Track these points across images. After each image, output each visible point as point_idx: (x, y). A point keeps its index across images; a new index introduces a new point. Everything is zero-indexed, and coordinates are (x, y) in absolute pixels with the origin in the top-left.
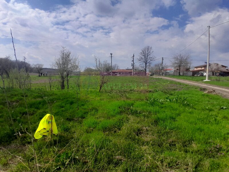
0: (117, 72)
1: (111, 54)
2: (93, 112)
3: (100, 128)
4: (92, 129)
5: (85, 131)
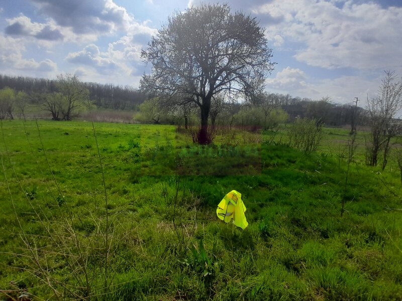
2: (359, 237)
3: (314, 277)
4: (302, 265)
5: (285, 259)
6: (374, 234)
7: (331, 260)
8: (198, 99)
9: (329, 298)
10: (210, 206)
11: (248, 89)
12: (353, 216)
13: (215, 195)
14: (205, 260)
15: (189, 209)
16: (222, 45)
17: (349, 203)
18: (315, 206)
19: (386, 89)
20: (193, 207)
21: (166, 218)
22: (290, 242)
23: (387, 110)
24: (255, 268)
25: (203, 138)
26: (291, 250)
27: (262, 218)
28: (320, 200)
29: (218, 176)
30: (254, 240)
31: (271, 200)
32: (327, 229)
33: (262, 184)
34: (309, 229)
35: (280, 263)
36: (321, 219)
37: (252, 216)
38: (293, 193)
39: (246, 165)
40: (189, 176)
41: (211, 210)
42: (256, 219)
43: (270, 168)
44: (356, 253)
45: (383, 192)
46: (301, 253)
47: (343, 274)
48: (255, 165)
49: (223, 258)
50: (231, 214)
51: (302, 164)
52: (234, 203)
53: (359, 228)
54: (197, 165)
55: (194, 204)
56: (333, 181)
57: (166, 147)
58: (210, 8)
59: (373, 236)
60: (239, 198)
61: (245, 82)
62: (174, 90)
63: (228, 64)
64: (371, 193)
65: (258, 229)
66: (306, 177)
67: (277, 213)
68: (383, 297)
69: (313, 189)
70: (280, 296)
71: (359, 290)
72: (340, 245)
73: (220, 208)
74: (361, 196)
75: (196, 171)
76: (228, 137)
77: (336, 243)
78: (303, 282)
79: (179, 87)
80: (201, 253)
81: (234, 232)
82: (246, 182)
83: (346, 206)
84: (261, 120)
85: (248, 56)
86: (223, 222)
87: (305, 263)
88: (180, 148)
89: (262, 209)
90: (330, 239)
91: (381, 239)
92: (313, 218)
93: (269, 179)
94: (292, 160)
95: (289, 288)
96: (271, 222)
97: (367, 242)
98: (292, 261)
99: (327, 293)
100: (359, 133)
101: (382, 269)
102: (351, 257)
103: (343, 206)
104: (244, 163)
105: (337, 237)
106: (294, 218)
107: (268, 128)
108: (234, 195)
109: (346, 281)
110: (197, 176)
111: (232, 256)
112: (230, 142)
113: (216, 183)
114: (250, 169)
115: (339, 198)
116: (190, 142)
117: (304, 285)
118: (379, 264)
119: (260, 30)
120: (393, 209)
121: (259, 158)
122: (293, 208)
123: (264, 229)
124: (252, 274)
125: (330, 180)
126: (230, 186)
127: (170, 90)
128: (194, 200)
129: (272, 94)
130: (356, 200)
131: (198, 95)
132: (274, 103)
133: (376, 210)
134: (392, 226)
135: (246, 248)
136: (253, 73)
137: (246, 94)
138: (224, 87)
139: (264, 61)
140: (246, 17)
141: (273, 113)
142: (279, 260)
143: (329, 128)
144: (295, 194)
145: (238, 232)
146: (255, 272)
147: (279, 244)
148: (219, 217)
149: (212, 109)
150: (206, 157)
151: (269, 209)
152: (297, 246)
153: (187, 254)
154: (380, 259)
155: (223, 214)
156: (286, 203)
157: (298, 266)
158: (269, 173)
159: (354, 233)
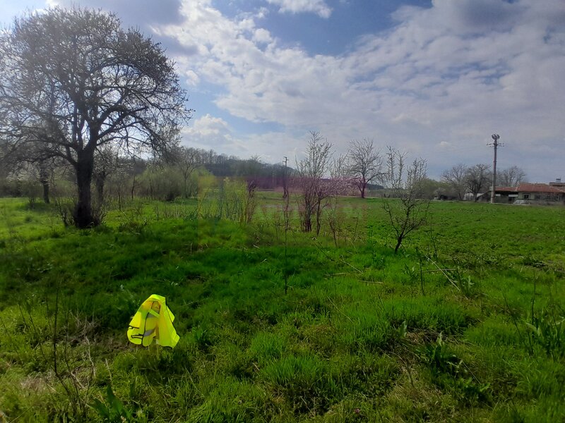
0: (516, 193)
1: (496, 138)
2: (306, 312)
3: (269, 375)
4: (255, 367)
5: (233, 367)
6: (319, 306)
7: (283, 348)
8: (68, 151)
9: (289, 395)
10: (113, 328)
11: (156, 141)
12: (297, 291)
13: (120, 309)
14: (121, 413)
15: (75, 344)
16: (109, 72)
17: (291, 278)
18: (259, 290)
19: (313, 150)
20: (82, 338)
21: (35, 369)
22: (236, 343)
23: (315, 173)
24: (198, 395)
25: (84, 217)
26: (239, 353)
27: (197, 324)
28: (263, 281)
29: (120, 278)
30: (191, 358)
31: (206, 294)
32: (274, 313)
33: (192, 276)
34: (255, 320)
35: (229, 375)
36: (267, 303)
37: (183, 325)
38: (231, 279)
39: (164, 253)
40: (65, 288)
41: (116, 334)
42: (189, 327)
43: (200, 251)
44: (306, 332)
45: (321, 258)
46: (251, 352)
47: (298, 360)
48: (178, 249)
49: (148, 399)
50: (153, 331)
51: (238, 240)
52: (156, 314)
53: (305, 302)
54: (79, 266)
55: (83, 333)
56: (273, 255)
57: (10, 240)
58: (88, 15)
59: (318, 308)
60: (162, 305)
61: (151, 131)
62: (20, 136)
63: (120, 101)
64: (310, 262)
65: (194, 340)
66: (244, 255)
67: (216, 311)
68: (344, 373)
69: (253, 269)
70: (235, 417)
71: (317, 373)
72: (290, 327)
73: (133, 328)
74: (302, 267)
75: (78, 277)
76: (130, 213)
77: (285, 327)
78: (258, 387)
79: (29, 131)
80: (113, 406)
81: (161, 357)
82: (169, 278)
83: (288, 281)
84: (179, 184)
85: (152, 94)
86: (141, 346)
87: (256, 363)
88: (40, 238)
89: (196, 311)
90: (279, 324)
91: (327, 309)
92: (258, 304)
93: (200, 267)
94: (226, 236)
95: (243, 402)
96: (210, 325)
97: (314, 316)
98: (242, 366)
99: (286, 389)
100: (292, 196)
101: (334, 342)
102: (302, 338)
103: (286, 283)
104: (161, 250)
105: (285, 319)
106: (237, 311)
107: (190, 195)
108: (154, 302)
109: (302, 367)
110: (81, 285)
111: (163, 392)
112: (135, 220)
113: (118, 289)
114: (173, 256)
115: (281, 274)
116: (59, 227)
117: (260, 391)
118: (330, 337)
119: (167, 62)
120: (332, 274)
121: (183, 240)
122: (234, 298)
123: (203, 337)
124: (196, 404)
125: (270, 255)
126: (144, 289)
127: (12, 135)
128: (82, 327)
129: (191, 149)
130: (298, 272)
131: (68, 146)
132: (195, 160)
133: (317, 279)
134: (333, 292)
135: (182, 373)
136: (162, 119)
137: (155, 148)
138: (116, 134)
139: (177, 105)
140: (145, 38)
141: (194, 173)
142: (227, 371)
143: (261, 192)
144: (235, 280)
145: (165, 354)
146: (199, 400)
147: (223, 350)
148: (133, 341)
149: (97, 168)
150: (93, 250)
151: (205, 308)
152: (246, 345)
153: (89, 415)
154: (330, 331)
155: (140, 335)
156: (225, 295)
157: (249, 370)
158: (199, 258)
159: (301, 310)
